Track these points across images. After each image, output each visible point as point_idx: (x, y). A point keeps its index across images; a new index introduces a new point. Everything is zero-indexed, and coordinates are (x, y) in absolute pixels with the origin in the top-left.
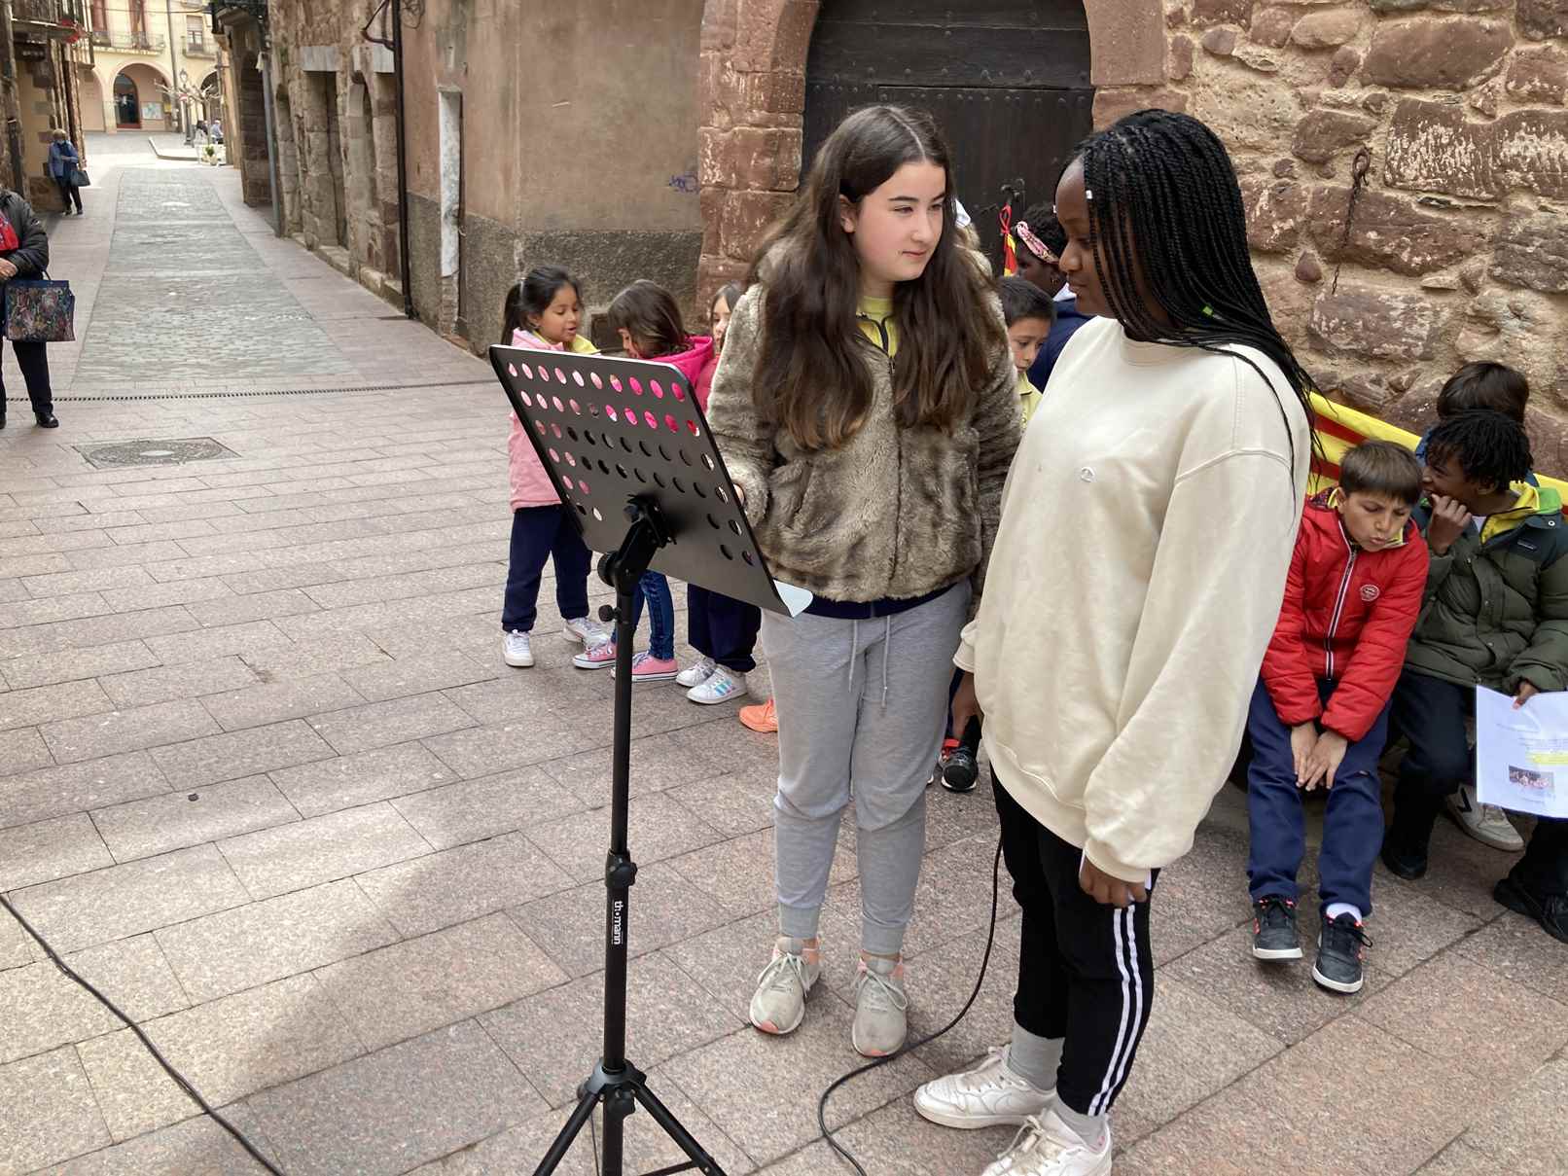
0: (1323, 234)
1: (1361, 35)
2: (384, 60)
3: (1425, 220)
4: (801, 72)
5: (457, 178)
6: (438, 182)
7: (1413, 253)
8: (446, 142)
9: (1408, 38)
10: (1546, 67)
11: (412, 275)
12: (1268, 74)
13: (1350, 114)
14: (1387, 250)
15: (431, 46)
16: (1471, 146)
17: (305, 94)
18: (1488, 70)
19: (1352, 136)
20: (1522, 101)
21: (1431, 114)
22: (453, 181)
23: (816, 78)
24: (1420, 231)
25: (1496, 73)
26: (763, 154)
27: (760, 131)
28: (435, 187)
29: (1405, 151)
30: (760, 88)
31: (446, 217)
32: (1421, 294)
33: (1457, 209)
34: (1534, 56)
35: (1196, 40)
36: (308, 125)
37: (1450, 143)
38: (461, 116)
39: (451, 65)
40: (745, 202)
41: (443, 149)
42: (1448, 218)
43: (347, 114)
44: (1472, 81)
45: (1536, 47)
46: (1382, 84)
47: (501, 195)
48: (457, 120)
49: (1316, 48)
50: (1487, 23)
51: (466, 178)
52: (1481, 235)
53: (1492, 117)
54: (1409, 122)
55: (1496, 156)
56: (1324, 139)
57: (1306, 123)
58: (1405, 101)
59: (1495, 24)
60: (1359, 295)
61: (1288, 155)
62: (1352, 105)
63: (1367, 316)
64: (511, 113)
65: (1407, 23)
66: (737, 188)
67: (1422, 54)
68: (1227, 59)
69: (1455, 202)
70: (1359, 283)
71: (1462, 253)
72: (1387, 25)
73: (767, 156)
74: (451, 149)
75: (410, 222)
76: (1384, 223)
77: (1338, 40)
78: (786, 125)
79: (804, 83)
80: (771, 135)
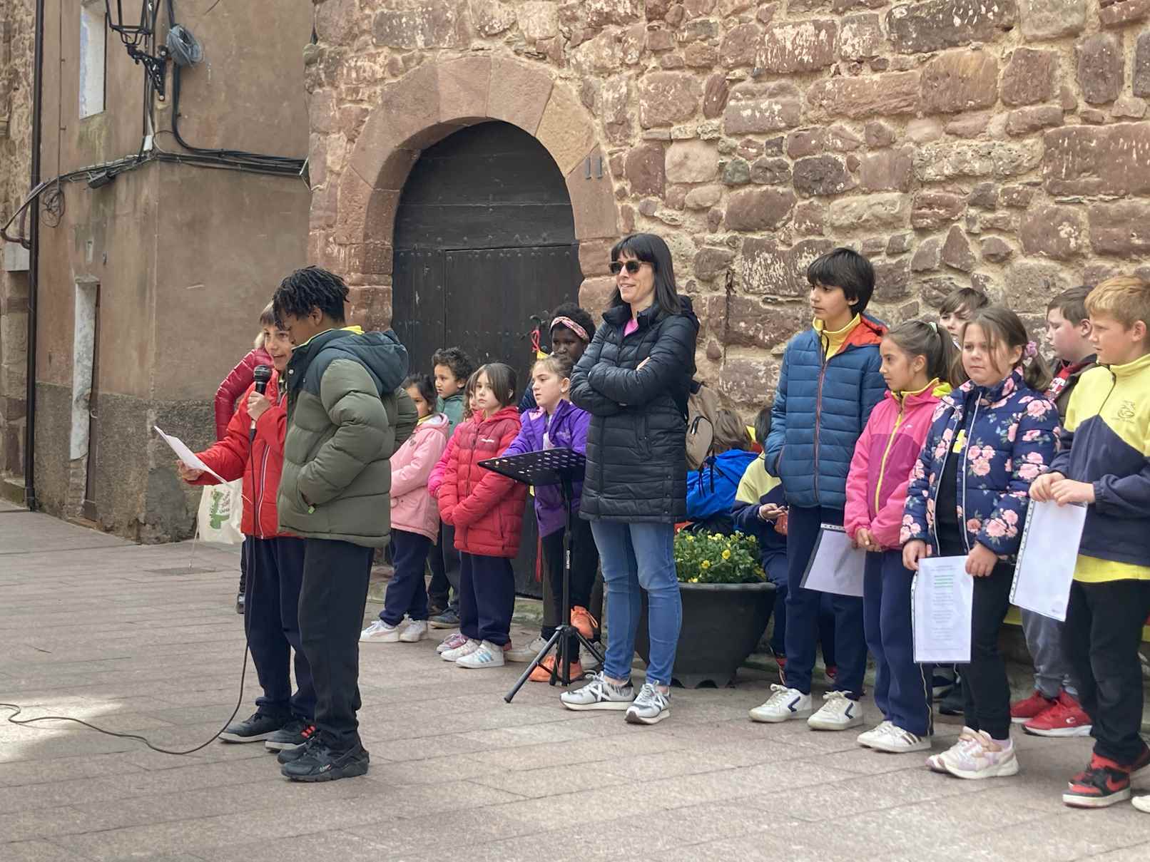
0: (717, 327)
1: (722, 200)
2: (20, 259)
3: (768, 312)
4: (388, 243)
5: (90, 364)
6: (70, 368)
7: (765, 334)
8: (81, 330)
9: (744, 201)
10: (812, 213)
11: (36, 466)
12: (676, 227)
13: (721, 249)
14: (751, 333)
15: (70, 242)
16: (783, 264)
18: (785, 218)
19: (724, 263)
20: (804, 235)
21: (761, 246)
22: (87, 367)
23: (401, 248)
24: (766, 318)
25: (789, 219)
26: (360, 306)
27: (356, 289)
28: (67, 373)
29: (751, 269)
30: (355, 255)
31: (77, 401)
32: (773, 360)
33: (781, 304)
34: (806, 208)
35: (636, 208)
37: (772, 263)
38: (97, 305)
39: (90, 258)
41: (78, 337)
42: (778, 309)
44: (778, 225)
45: (807, 202)
46: (735, 230)
47: (136, 369)
48: (93, 311)
49: (699, 210)
50: (781, 189)
51: (101, 363)
52: (797, 319)
53: (790, 245)
54: (751, 251)
55: (795, 269)
56: (709, 265)
57: (699, 256)
58: (747, 239)
59: (785, 190)
60: (741, 365)
61: (693, 278)
62: (721, 243)
63: (747, 377)
64: (148, 295)
65: (742, 192)
67: (751, 210)
68: (653, 218)
69: (780, 299)
70: (741, 356)
71: (789, 331)
72: (734, 193)
73: (364, 308)
74: (85, 337)
75: (38, 413)
76: (747, 316)
77: (709, 204)
78: (378, 283)
79: (392, 252)
80: (365, 291)
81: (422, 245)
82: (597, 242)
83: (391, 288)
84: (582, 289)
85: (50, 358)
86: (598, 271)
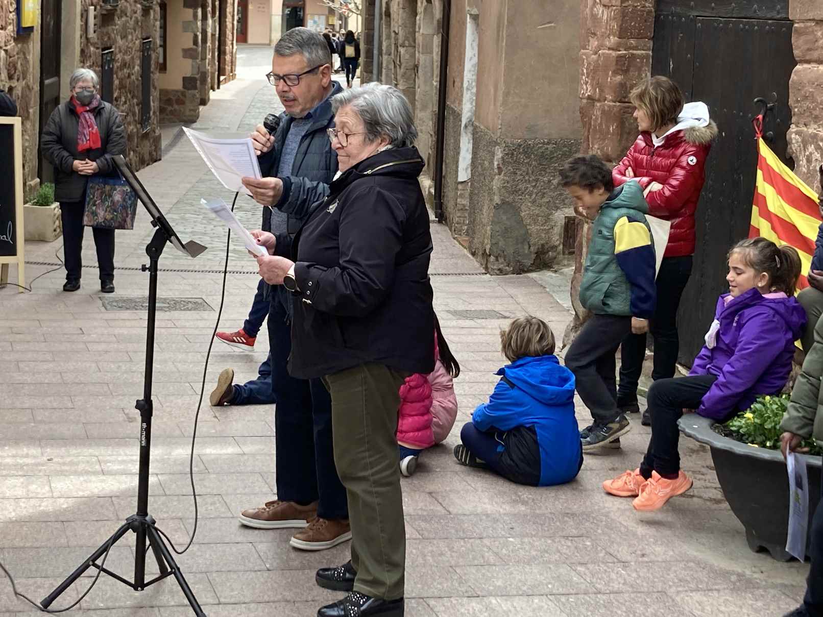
4: (649, 5)
5: (475, 92)
11: (444, 182)
17: (401, 11)
22: (472, 95)
23: (661, 10)
26: (615, 73)
27: (614, 54)
30: (615, 19)
36: (400, 41)
40: (603, 112)
41: (468, 66)
43: (421, 31)
47: (492, 107)
66: (599, 101)
73: (618, 74)
75: (446, 132)
78: (636, 48)
79: (654, 14)
80: (624, 56)
81: (679, 10)
82: (809, 24)
83: (651, 53)
84: (793, 77)
85: (454, 82)
86: (807, 58)
